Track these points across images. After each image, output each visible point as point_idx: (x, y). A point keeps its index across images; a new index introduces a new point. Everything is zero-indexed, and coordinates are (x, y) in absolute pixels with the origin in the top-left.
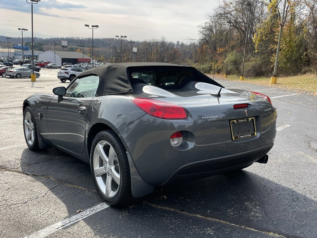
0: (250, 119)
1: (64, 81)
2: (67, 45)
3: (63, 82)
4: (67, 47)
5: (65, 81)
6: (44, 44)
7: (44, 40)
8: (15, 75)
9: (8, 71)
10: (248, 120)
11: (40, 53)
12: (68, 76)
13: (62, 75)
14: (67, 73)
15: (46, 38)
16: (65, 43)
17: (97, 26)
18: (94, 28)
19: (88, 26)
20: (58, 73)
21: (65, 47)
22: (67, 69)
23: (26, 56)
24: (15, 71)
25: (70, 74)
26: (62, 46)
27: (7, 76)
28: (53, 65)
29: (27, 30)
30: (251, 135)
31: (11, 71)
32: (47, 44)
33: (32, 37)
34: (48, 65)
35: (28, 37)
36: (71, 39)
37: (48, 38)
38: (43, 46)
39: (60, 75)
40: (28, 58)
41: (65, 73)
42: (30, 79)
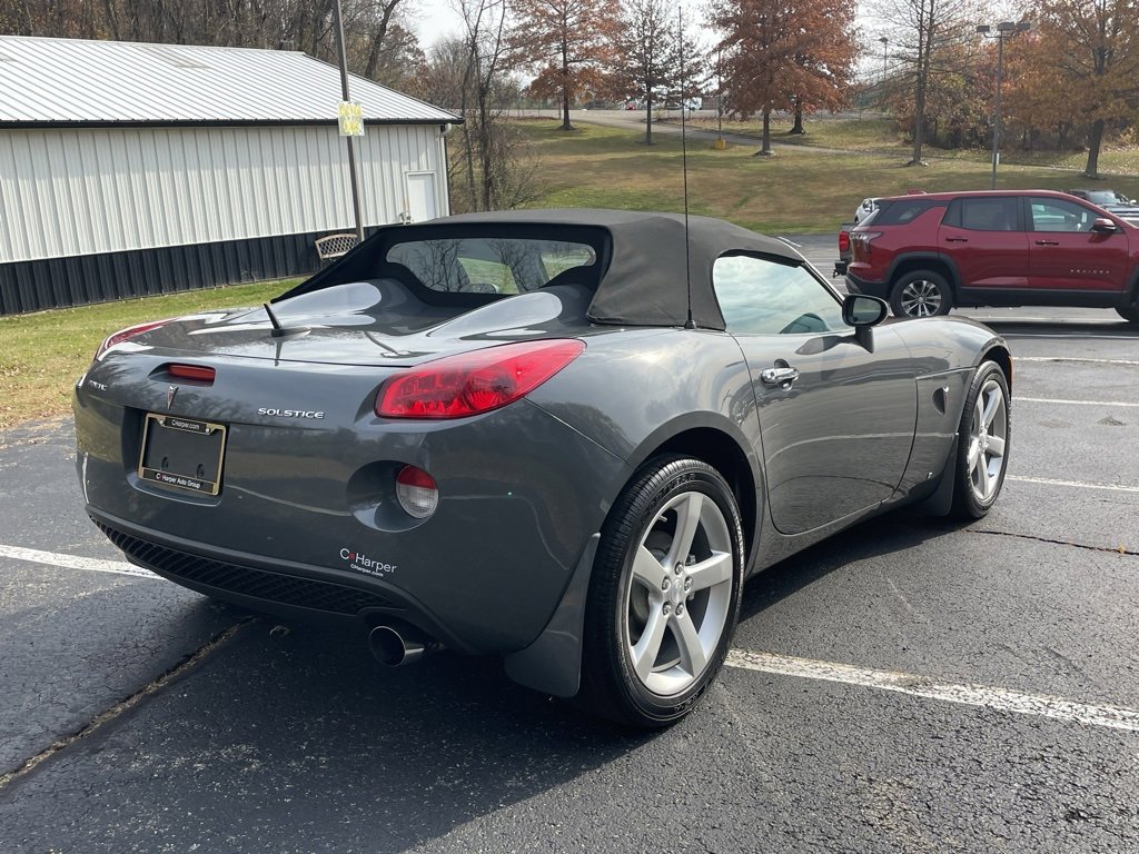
0: (211, 427)
10: (203, 428)
30: (198, 486)
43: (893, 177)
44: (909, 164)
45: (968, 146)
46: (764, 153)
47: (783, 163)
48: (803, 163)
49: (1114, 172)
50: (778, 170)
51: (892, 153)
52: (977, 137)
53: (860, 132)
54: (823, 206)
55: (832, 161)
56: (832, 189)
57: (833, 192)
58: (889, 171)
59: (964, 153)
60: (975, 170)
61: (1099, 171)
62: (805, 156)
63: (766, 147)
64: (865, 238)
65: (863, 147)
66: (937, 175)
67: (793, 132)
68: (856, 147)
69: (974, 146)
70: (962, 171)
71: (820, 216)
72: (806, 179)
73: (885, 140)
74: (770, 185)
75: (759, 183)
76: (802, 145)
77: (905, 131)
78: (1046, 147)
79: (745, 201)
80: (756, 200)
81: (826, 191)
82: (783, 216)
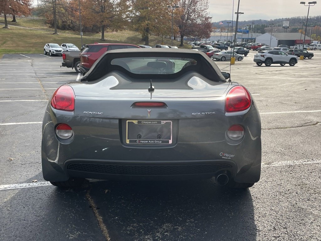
1: (260, 64)
2: (288, 26)
3: (259, 66)
4: (288, 28)
5: (262, 64)
6: (267, 26)
7: (269, 22)
8: (220, 58)
9: (215, 54)
11: (257, 36)
12: (263, 59)
13: (258, 58)
14: (263, 56)
15: (271, 20)
16: (286, 24)
17: (315, 3)
18: (310, 5)
19: (304, 3)
20: (255, 56)
21: (286, 28)
22: (264, 52)
23: (245, 39)
24: (221, 54)
25: (266, 57)
26: (283, 27)
27: (214, 59)
28: (266, 47)
29: (243, 13)
31: (217, 55)
32: (270, 26)
33: (236, 20)
34: (262, 47)
35: (253, 20)
36: (297, 19)
37: (273, 19)
38: (265, 28)
39: (256, 58)
40: (246, 41)
41: (261, 56)
42: (229, 62)
43: (50, 38)
44: (54, 34)
45: (68, 30)
46: (6, 27)
47: (14, 31)
48: (21, 31)
49: (107, 39)
50: (13, 33)
51: (46, 30)
52: (70, 27)
53: (34, 23)
54: (31, 45)
55: (30, 32)
56: (33, 40)
57: (34, 41)
58: (49, 35)
59: (67, 31)
60: (73, 37)
61: (105, 39)
62: (20, 29)
63: (6, 25)
64: (86, 56)
65: (37, 28)
66: (63, 37)
67: (13, 21)
68: (35, 27)
69: (70, 30)
70: (69, 37)
71: (31, 48)
72: (24, 36)
73: (43, 26)
74: (12, 38)
75: (8, 37)
76: (17, 26)
77: (49, 23)
78: (89, 31)
79: (5, 43)
80: (8, 43)
81: (31, 41)
82: (19, 48)
